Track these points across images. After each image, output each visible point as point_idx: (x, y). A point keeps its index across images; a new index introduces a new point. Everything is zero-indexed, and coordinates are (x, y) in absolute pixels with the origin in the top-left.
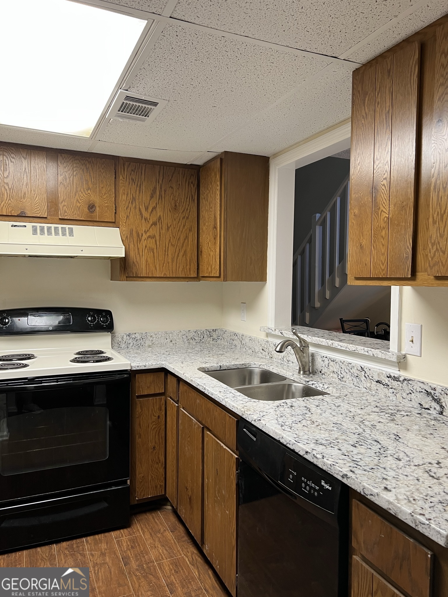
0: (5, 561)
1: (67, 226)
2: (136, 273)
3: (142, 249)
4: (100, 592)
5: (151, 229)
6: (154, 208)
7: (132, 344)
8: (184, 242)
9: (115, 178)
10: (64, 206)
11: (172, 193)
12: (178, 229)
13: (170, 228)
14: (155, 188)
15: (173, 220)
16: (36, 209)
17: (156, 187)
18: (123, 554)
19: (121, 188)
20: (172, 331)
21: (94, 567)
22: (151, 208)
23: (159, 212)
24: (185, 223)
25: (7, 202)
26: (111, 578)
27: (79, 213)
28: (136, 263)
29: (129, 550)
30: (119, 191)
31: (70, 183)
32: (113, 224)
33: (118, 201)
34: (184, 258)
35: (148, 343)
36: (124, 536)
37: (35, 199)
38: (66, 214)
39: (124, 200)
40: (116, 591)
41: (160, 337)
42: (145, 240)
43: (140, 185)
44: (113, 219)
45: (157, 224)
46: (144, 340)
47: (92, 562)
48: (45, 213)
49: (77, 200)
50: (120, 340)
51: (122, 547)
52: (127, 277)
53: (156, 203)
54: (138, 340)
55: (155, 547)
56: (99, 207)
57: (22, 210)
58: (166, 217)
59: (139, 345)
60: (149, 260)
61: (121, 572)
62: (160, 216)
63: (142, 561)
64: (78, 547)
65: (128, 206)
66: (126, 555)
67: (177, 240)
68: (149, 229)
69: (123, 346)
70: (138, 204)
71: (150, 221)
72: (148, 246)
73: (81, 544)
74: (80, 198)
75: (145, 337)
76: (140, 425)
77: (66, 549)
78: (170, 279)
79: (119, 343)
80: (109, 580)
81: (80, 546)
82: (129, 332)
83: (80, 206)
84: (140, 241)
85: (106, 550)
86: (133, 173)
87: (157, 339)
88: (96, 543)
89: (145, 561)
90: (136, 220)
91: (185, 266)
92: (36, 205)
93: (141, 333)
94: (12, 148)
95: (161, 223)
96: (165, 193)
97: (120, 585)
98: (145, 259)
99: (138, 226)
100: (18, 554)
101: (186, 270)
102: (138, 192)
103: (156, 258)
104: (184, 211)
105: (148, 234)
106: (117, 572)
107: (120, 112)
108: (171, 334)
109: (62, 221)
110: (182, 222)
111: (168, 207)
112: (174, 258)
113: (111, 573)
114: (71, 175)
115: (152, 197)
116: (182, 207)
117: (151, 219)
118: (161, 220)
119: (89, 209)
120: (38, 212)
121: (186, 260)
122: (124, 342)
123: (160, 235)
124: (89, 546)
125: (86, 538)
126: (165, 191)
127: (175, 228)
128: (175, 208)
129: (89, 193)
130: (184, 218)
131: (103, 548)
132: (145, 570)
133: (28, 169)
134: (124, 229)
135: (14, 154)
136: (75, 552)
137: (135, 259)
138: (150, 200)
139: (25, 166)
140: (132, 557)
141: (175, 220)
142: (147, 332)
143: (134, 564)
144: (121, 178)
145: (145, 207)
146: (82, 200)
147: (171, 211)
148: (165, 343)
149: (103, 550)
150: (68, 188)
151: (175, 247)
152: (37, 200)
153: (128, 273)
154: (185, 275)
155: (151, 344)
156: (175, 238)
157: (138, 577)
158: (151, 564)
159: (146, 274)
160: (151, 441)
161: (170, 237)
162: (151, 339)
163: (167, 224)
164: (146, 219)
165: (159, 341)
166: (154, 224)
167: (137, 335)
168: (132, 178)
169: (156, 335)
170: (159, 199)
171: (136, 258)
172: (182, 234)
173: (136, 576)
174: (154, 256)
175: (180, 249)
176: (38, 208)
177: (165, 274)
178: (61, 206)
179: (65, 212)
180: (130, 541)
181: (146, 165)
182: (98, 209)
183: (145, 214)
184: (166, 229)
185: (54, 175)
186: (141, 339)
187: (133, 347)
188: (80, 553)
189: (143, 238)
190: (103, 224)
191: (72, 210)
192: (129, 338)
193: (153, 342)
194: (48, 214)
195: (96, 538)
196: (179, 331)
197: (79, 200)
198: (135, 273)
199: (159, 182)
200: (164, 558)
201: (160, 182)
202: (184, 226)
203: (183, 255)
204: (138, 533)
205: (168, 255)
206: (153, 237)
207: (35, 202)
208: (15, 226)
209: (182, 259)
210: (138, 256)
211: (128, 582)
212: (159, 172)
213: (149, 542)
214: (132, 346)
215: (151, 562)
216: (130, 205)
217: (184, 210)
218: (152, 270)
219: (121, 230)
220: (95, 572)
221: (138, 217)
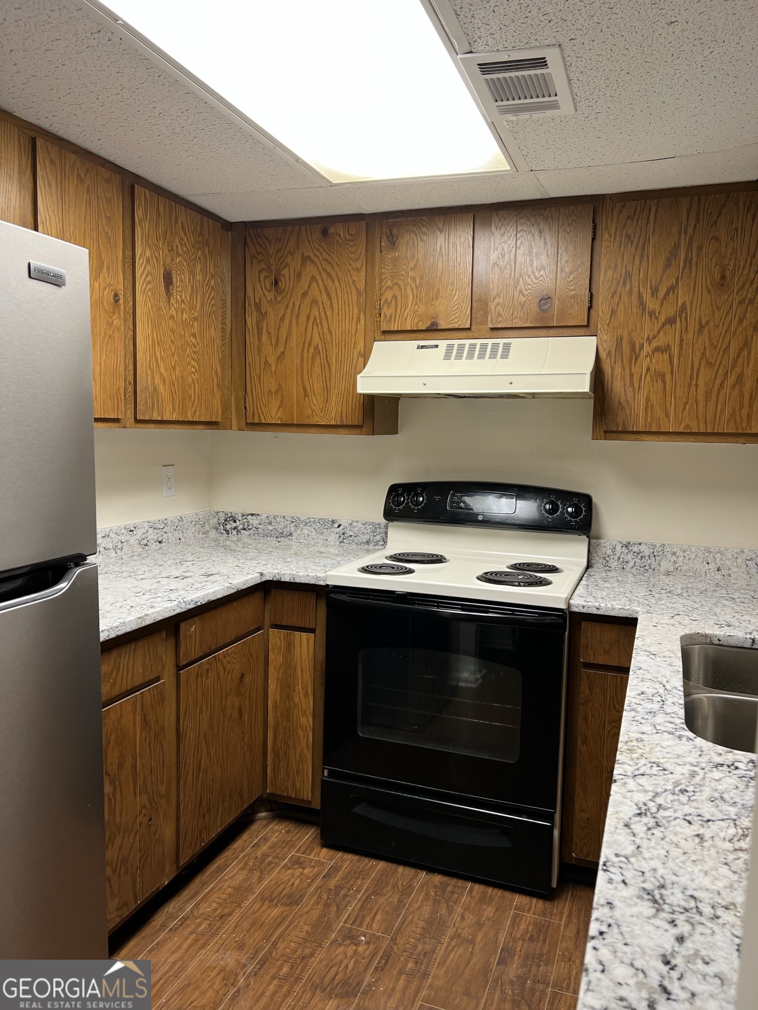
0: (352, 864)
1: (501, 341)
2: (624, 424)
3: (639, 375)
4: (431, 985)
5: (661, 333)
6: (672, 289)
7: (631, 564)
8: (738, 356)
9: (593, 239)
10: (498, 304)
11: (716, 252)
12: (725, 328)
13: (706, 330)
14: (677, 246)
15: (715, 309)
16: (454, 314)
17: (679, 245)
18: (509, 943)
19: (605, 256)
20: (722, 549)
21: (452, 939)
22: (665, 290)
23: (683, 296)
24: (745, 314)
25: (412, 309)
26: (462, 973)
27: (522, 315)
28: (624, 404)
29: (524, 940)
30: (600, 265)
31: (510, 261)
32: (586, 328)
33: (598, 284)
34: (736, 392)
35: (666, 565)
36: (532, 912)
37: (453, 299)
38: (500, 319)
39: (609, 281)
40: (454, 999)
41: (693, 557)
42: (646, 357)
43: (644, 245)
44: (584, 319)
45: (675, 322)
46: (657, 558)
47: (455, 928)
48: (467, 320)
49: (521, 292)
50: (609, 552)
51: (516, 928)
52: (605, 432)
53: (678, 277)
54: (644, 557)
55: (570, 960)
56: (559, 298)
57: (433, 320)
58: (698, 305)
59: (646, 568)
60: (653, 397)
61: (485, 971)
62: (684, 305)
63: (530, 971)
64: (452, 892)
65: (616, 291)
66: (512, 947)
67: (721, 353)
68: (658, 333)
69: (614, 564)
70: (635, 284)
71: (660, 317)
72: (652, 369)
73: (460, 891)
74: (526, 286)
75: (661, 553)
76: (586, 719)
77: (436, 887)
78: (699, 438)
79: (607, 559)
80: (459, 973)
81: (457, 893)
82: (628, 540)
83: (525, 302)
84: (636, 360)
85: (489, 920)
86: (629, 222)
87: (686, 561)
88: (484, 900)
89: (536, 976)
90: (630, 319)
91: (738, 408)
92: (454, 309)
93: (652, 545)
94: (424, 218)
95: (686, 318)
96: (698, 254)
97: (467, 992)
98: (645, 395)
99: (634, 329)
100: (373, 862)
101: (738, 419)
102: (637, 261)
103: (668, 394)
104: (742, 287)
105: (654, 344)
106: (478, 967)
107: (499, 103)
108: (719, 555)
109: (495, 333)
110: (736, 311)
111: (704, 284)
112: (711, 391)
113: (468, 963)
114: (513, 247)
115: (668, 265)
116: (739, 279)
117: (663, 313)
118: (686, 313)
119: (540, 306)
120: (456, 320)
121: (742, 394)
122: (616, 558)
123: (681, 345)
124: (469, 899)
125: (472, 884)
126: (700, 249)
127: (717, 326)
128: (723, 283)
129: (542, 276)
130: (741, 302)
131: (485, 914)
132: (523, 990)
133: (445, 248)
134: (605, 337)
135: (425, 226)
136: (442, 898)
137: (623, 395)
138: (664, 272)
139: (441, 243)
140: (519, 956)
141: (719, 309)
142: (665, 543)
143: (513, 970)
144: (606, 236)
145: (651, 288)
146: (529, 291)
147: (712, 291)
148: (703, 571)
149: (484, 919)
150: (505, 271)
151: (716, 367)
152: (455, 299)
153: (606, 424)
154: (737, 429)
155: (672, 569)
156: (715, 347)
157: (504, 996)
158: (541, 986)
159: (646, 425)
160: (606, 755)
161: (705, 347)
162: (674, 558)
163: (700, 320)
164: (651, 314)
165: (691, 565)
166: (671, 321)
167: (643, 548)
168: (627, 234)
169: (684, 551)
170: (684, 267)
171: (626, 395)
172: (736, 337)
173: (503, 992)
174: (665, 389)
175: (727, 373)
176: (457, 313)
177: (687, 426)
178: (492, 306)
179: (499, 315)
180: (535, 924)
181: (658, 202)
182: (557, 303)
183: (651, 304)
184: (696, 331)
185: (486, 252)
186: (652, 555)
187: (634, 571)
188: (448, 904)
189: (644, 353)
190: (565, 331)
191: (511, 312)
192: (627, 551)
193: (677, 565)
194: (473, 322)
195: (487, 892)
196: (738, 550)
197: (524, 290)
198: (621, 424)
199: (686, 233)
200: (571, 990)
201: (690, 231)
202: (741, 321)
203: (734, 385)
204: (558, 918)
205: (696, 385)
206: (665, 349)
207: (452, 303)
208: (423, 347)
209: (730, 394)
210: (629, 390)
211: (484, 995)
212: (689, 211)
213: (564, 945)
214: (632, 568)
215: (544, 983)
216: (620, 288)
217: (745, 284)
218: (659, 418)
219: (599, 341)
220: (447, 948)
221: (634, 311)
